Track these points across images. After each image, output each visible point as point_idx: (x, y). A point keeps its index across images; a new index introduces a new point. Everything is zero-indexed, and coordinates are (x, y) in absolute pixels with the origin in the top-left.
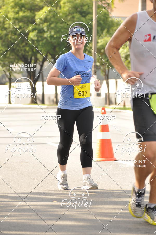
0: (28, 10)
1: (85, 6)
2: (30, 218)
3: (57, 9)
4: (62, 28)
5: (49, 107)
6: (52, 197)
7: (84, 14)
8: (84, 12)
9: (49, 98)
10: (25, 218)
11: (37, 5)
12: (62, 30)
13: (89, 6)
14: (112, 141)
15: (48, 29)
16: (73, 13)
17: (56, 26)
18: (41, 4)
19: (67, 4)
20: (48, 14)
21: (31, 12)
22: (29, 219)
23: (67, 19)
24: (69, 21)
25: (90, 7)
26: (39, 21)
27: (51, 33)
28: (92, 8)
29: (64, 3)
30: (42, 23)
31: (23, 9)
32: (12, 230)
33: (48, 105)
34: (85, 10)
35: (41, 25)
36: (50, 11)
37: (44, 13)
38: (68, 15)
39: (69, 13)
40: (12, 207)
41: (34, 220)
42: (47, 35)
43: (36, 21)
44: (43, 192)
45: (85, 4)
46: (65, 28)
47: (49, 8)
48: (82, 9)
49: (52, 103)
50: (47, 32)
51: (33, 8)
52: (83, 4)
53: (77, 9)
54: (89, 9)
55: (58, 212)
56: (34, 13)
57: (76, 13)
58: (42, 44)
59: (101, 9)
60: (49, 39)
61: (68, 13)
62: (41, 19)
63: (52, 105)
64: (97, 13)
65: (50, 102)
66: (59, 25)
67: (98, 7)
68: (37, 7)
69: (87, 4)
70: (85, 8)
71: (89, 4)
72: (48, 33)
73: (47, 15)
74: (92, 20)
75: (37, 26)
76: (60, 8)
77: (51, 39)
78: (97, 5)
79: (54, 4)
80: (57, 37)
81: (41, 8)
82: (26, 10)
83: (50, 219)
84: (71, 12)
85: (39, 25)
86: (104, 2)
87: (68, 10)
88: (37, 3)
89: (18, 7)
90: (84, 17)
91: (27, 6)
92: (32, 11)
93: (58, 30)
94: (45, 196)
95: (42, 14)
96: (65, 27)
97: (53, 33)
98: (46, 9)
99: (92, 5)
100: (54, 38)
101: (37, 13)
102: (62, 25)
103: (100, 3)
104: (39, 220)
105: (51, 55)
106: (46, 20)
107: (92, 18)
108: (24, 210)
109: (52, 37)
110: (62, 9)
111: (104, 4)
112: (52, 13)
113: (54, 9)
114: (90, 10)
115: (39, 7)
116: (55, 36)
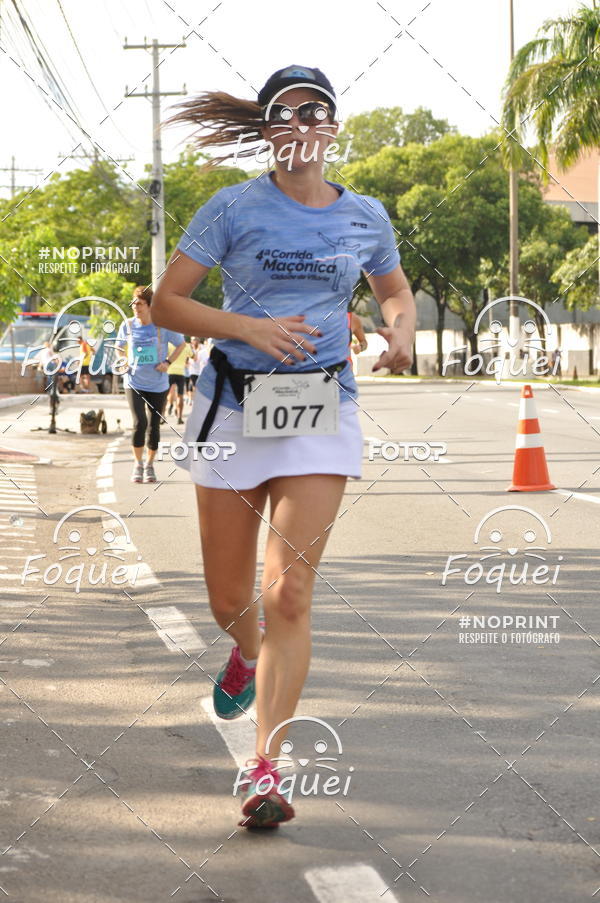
0: (382, 191)
1: (494, 182)
2: (379, 606)
3: (438, 188)
4: (449, 224)
5: (426, 381)
6: (424, 565)
7: (491, 198)
8: (493, 194)
9: (426, 363)
10: (371, 606)
11: (399, 182)
12: (450, 230)
13: (501, 183)
14: (546, 451)
15: (422, 229)
16: (471, 196)
17: (436, 222)
18: (408, 180)
19: (457, 179)
20: (422, 198)
21: (388, 196)
22: (377, 609)
23: (458, 207)
24: (463, 210)
25: (504, 183)
26: (404, 211)
27: (427, 235)
28: (507, 186)
29: (453, 177)
30: (410, 217)
31: (372, 189)
32: (345, 630)
33: (424, 377)
34: (494, 190)
35: (408, 220)
36: (425, 194)
37: (413, 197)
38: (462, 200)
39: (463, 196)
40: (344, 584)
41: (387, 609)
42: (420, 240)
43: (399, 212)
44: (406, 554)
45: (493, 179)
46: (455, 226)
47: (424, 187)
48: (488, 186)
49: (431, 373)
50: (420, 233)
51: (392, 188)
52: (490, 178)
53: (478, 189)
54: (501, 187)
55: (434, 594)
56: (394, 197)
57: (477, 195)
58: (410, 256)
59: (525, 187)
60: (424, 247)
61: (460, 196)
62: (407, 209)
63: (431, 377)
64: (517, 196)
65: (427, 370)
66: (443, 219)
67: (520, 184)
68: (400, 186)
69: (498, 179)
70: (495, 186)
71: (502, 179)
72: (423, 234)
73: (419, 202)
74: (508, 209)
75: (400, 223)
76: (445, 186)
77: (428, 247)
78: (517, 179)
79: (433, 179)
80: (439, 243)
81: (409, 187)
82: (378, 193)
83: (419, 609)
84: (467, 193)
85: (404, 220)
86: (530, 173)
87: (461, 190)
88: (399, 178)
89: (362, 187)
90: (494, 202)
91: (379, 184)
92: (391, 194)
93: (441, 229)
94: (411, 562)
95: (409, 199)
96: (456, 223)
97: (431, 235)
98: (417, 190)
99: (509, 180)
100: (435, 245)
101: (399, 197)
102: (449, 220)
103: (523, 176)
104: (397, 609)
105: (428, 278)
106: (417, 211)
107: (508, 204)
108: (369, 591)
109: (429, 242)
110: (449, 188)
111: (532, 177)
112: (429, 197)
113: (434, 188)
114: (504, 190)
115: (405, 185)
116: (436, 241)
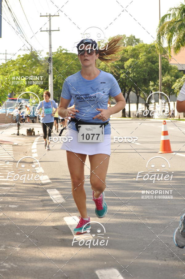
1: (154, 58)
2: (119, 189)
3: (137, 60)
4: (140, 71)
6: (133, 176)
7: (153, 63)
8: (154, 61)
11: (125, 58)
12: (141, 73)
13: (156, 58)
15: (132, 72)
16: (147, 62)
17: (136, 70)
18: (128, 57)
19: (143, 57)
20: (132, 63)
22: (118, 190)
23: (143, 65)
24: (145, 67)
25: (157, 58)
26: (126, 67)
27: (133, 74)
29: (142, 56)
30: (128, 69)
32: (108, 196)
33: (132, 118)
36: (133, 61)
38: (144, 63)
39: (145, 62)
41: (121, 190)
44: (127, 173)
45: (154, 57)
46: (142, 71)
47: (133, 59)
48: (152, 59)
49: (135, 117)
50: (131, 74)
51: (123, 60)
52: (153, 57)
53: (149, 60)
54: (157, 59)
55: (136, 185)
57: (149, 62)
59: (164, 59)
60: (132, 78)
61: (144, 62)
64: (161, 62)
66: (138, 69)
67: (162, 58)
69: (156, 57)
70: (154, 59)
74: (158, 66)
77: (134, 78)
78: (161, 57)
79: (135, 57)
80: (137, 77)
81: (128, 59)
83: (131, 190)
84: (146, 61)
85: (126, 70)
86: (165, 55)
87: (144, 60)
88: (125, 56)
90: (154, 64)
92: (122, 62)
93: (138, 72)
94: (129, 175)
95: (128, 63)
96: (142, 70)
97: (135, 74)
98: (130, 60)
99: (159, 57)
101: (125, 62)
102: (140, 69)
103: (163, 56)
104: (124, 190)
105: (134, 87)
106: (130, 67)
107: (159, 64)
108: (116, 184)
109: (134, 76)
110: (140, 60)
111: (166, 56)
113: (136, 60)
114: (157, 60)
116: (136, 76)
